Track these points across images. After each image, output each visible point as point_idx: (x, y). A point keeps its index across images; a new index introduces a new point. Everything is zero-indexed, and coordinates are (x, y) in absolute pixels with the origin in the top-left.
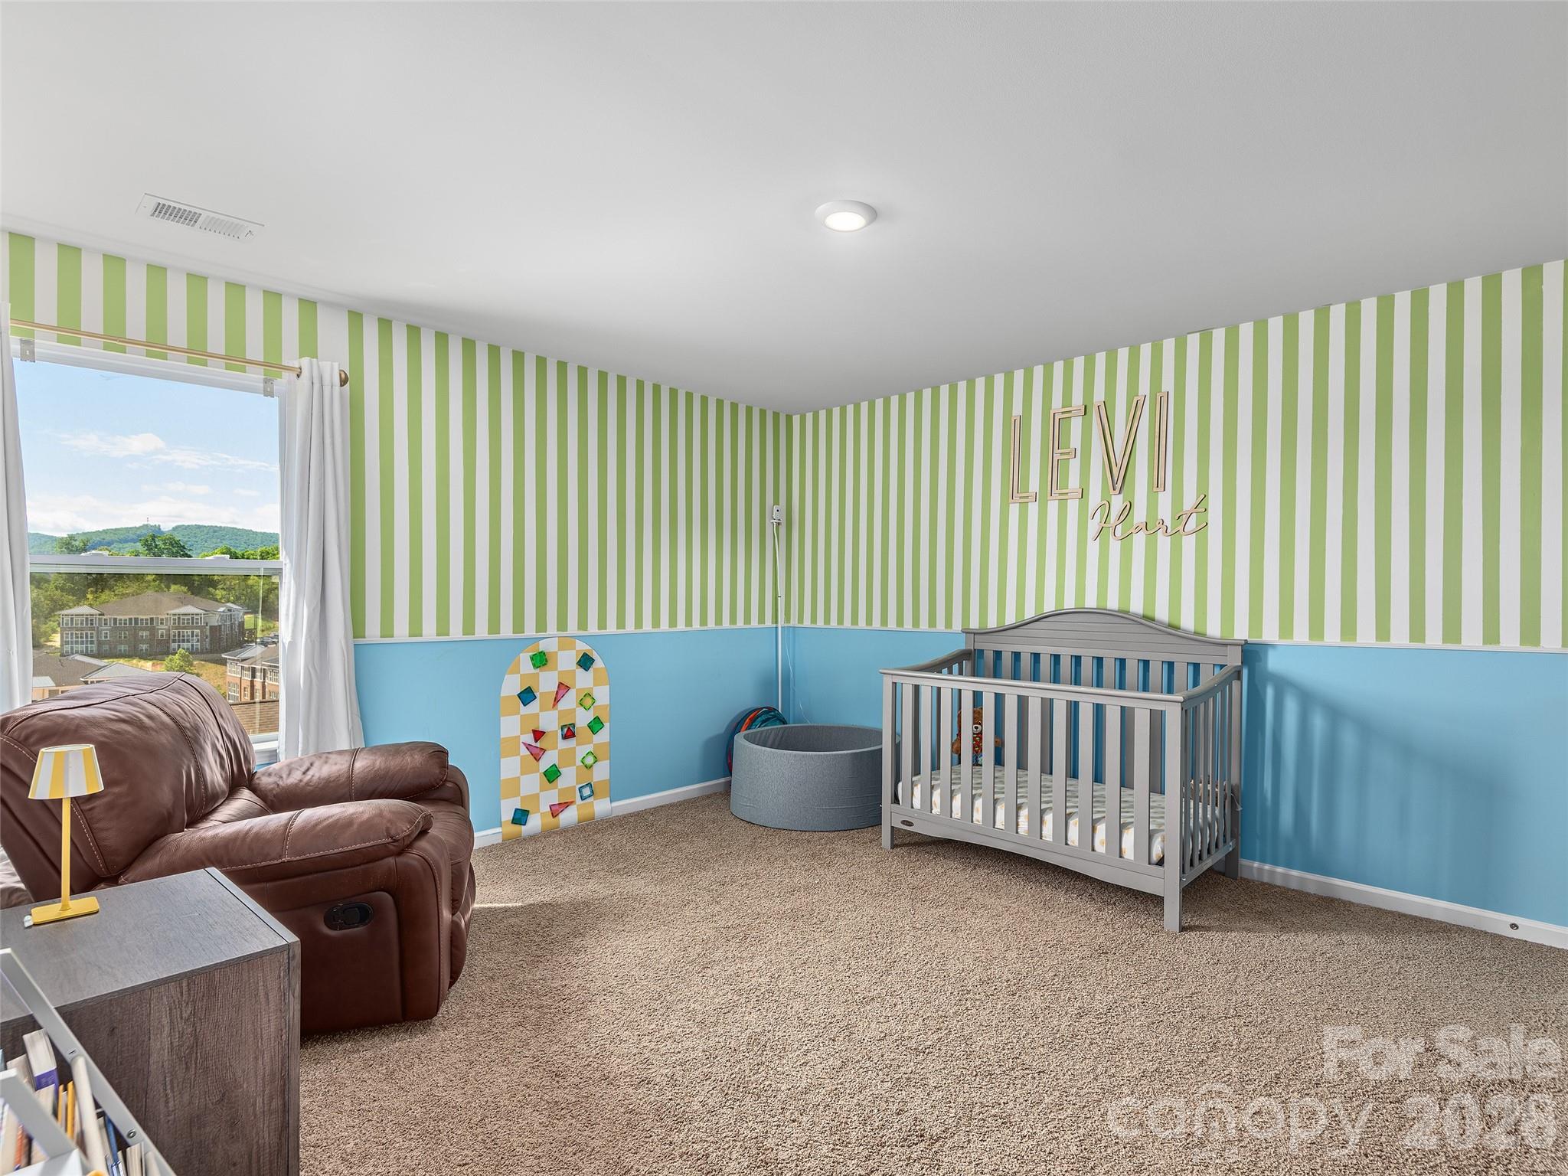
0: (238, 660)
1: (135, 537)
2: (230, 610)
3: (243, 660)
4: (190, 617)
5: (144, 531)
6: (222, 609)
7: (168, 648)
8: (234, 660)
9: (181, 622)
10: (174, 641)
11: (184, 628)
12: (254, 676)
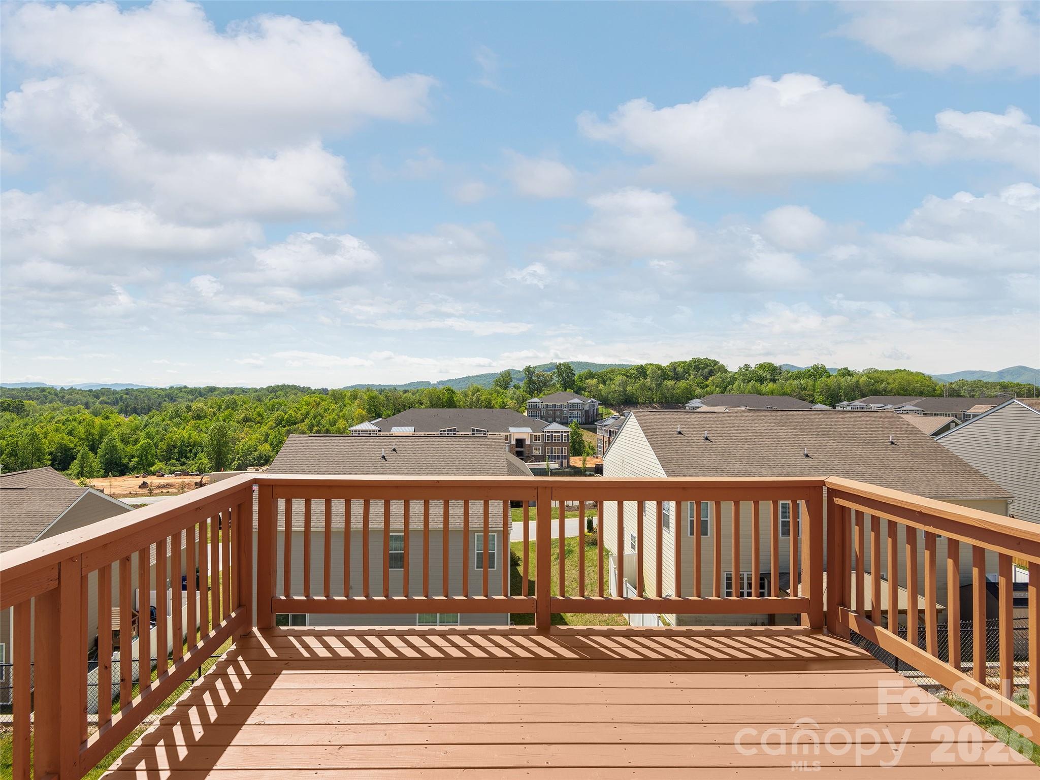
0: (602, 426)
1: (547, 369)
2: (592, 402)
3: (605, 426)
4: (577, 404)
5: (551, 366)
6: (589, 401)
7: (568, 420)
8: (600, 426)
9: (573, 407)
10: (570, 417)
11: (574, 410)
12: (610, 435)
